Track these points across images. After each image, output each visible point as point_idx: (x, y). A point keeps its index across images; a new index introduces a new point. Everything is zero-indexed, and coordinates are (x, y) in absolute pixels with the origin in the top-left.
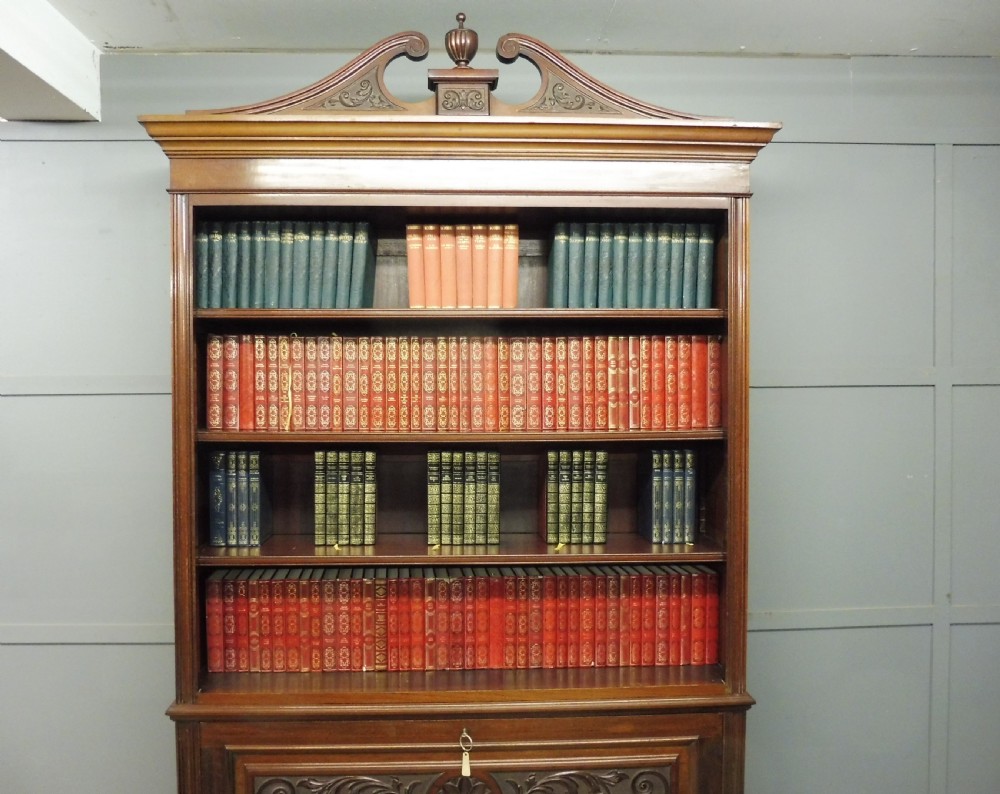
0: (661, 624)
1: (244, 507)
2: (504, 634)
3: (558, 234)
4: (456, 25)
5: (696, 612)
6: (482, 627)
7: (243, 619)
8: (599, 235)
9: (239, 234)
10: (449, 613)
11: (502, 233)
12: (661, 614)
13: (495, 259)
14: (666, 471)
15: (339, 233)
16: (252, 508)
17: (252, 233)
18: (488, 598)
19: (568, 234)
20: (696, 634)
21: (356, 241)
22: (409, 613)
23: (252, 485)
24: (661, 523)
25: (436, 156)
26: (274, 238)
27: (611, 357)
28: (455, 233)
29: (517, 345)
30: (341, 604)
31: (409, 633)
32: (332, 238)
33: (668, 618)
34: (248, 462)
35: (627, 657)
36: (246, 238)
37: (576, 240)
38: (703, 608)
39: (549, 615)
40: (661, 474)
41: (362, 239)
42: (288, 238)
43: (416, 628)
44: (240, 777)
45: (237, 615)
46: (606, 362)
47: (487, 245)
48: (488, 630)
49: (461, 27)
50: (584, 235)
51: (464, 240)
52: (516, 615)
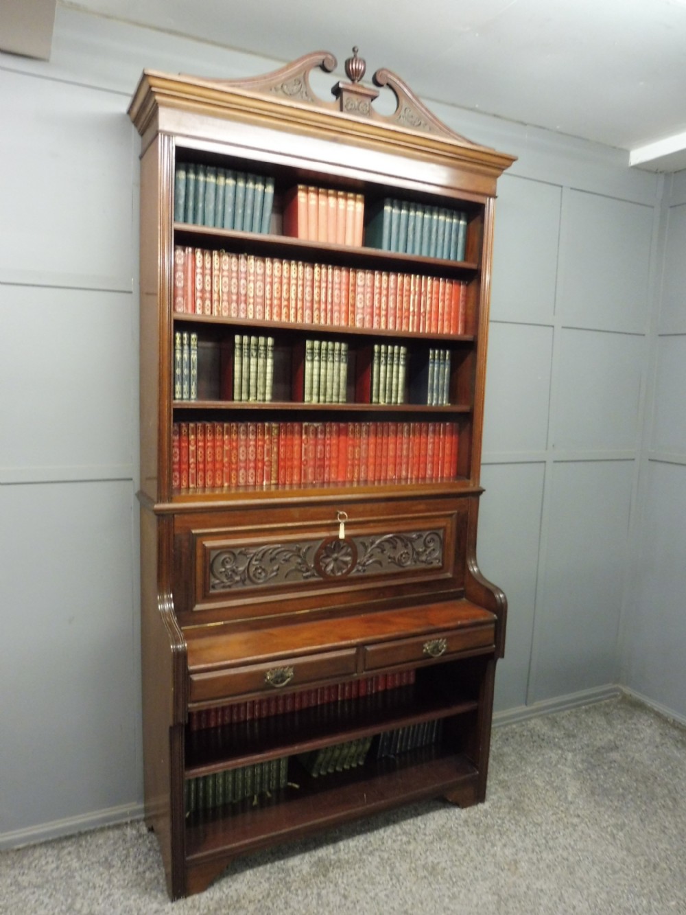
0: (430, 452)
1: (186, 371)
2: (347, 459)
3: (387, 205)
4: (351, 55)
5: (447, 446)
6: (334, 455)
7: (184, 452)
8: (409, 210)
9: (187, 172)
10: (316, 445)
11: (355, 199)
12: (430, 446)
13: (350, 215)
14: (436, 361)
15: (255, 183)
16: (192, 372)
17: (196, 173)
18: (339, 436)
19: (392, 206)
20: (447, 459)
21: (266, 190)
22: (292, 446)
23: (192, 356)
24: (432, 392)
25: (335, 140)
26: (211, 179)
27: (412, 288)
28: (327, 195)
29: (360, 274)
30: (250, 440)
31: (292, 459)
32: (251, 185)
33: (433, 449)
34: (189, 339)
35: (412, 473)
36: (192, 176)
37: (396, 211)
38: (451, 443)
39: (372, 446)
40: (434, 363)
41: (270, 190)
42: (221, 180)
43: (296, 456)
44: (199, 552)
45: (180, 448)
46: (409, 290)
47: (346, 206)
48: (338, 457)
49: (355, 56)
50: (400, 208)
51: (332, 200)
52: (354, 447)
